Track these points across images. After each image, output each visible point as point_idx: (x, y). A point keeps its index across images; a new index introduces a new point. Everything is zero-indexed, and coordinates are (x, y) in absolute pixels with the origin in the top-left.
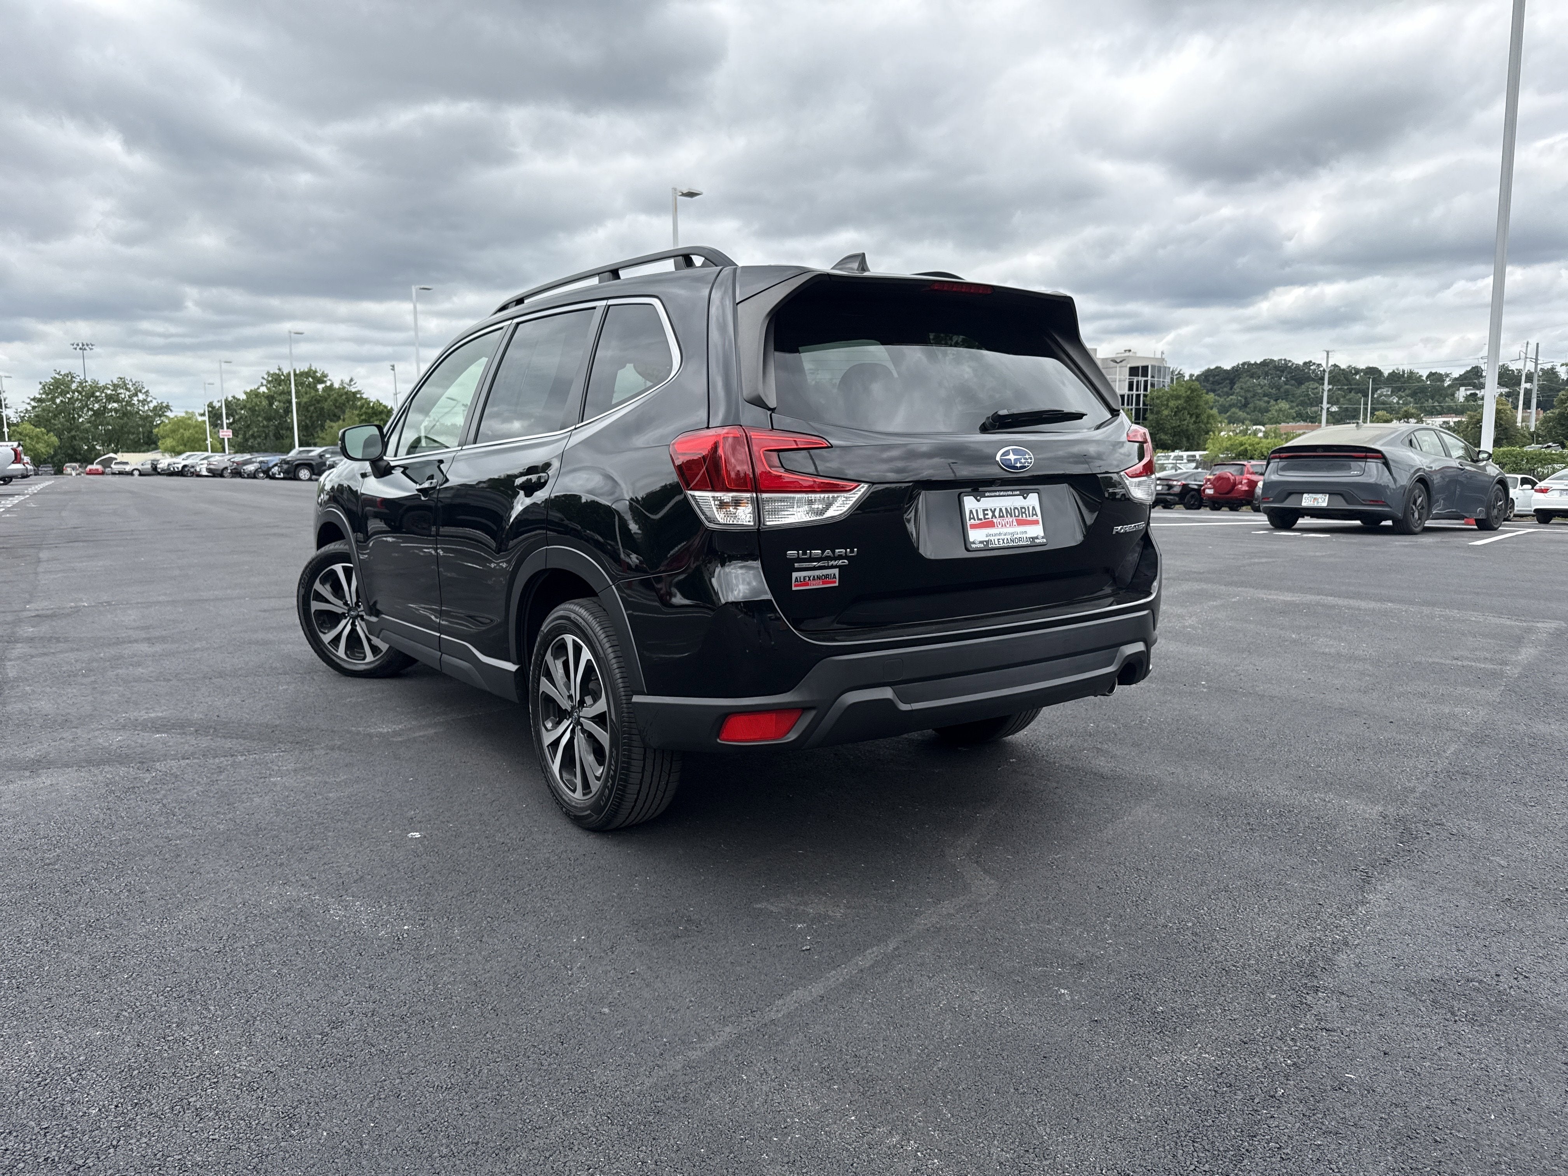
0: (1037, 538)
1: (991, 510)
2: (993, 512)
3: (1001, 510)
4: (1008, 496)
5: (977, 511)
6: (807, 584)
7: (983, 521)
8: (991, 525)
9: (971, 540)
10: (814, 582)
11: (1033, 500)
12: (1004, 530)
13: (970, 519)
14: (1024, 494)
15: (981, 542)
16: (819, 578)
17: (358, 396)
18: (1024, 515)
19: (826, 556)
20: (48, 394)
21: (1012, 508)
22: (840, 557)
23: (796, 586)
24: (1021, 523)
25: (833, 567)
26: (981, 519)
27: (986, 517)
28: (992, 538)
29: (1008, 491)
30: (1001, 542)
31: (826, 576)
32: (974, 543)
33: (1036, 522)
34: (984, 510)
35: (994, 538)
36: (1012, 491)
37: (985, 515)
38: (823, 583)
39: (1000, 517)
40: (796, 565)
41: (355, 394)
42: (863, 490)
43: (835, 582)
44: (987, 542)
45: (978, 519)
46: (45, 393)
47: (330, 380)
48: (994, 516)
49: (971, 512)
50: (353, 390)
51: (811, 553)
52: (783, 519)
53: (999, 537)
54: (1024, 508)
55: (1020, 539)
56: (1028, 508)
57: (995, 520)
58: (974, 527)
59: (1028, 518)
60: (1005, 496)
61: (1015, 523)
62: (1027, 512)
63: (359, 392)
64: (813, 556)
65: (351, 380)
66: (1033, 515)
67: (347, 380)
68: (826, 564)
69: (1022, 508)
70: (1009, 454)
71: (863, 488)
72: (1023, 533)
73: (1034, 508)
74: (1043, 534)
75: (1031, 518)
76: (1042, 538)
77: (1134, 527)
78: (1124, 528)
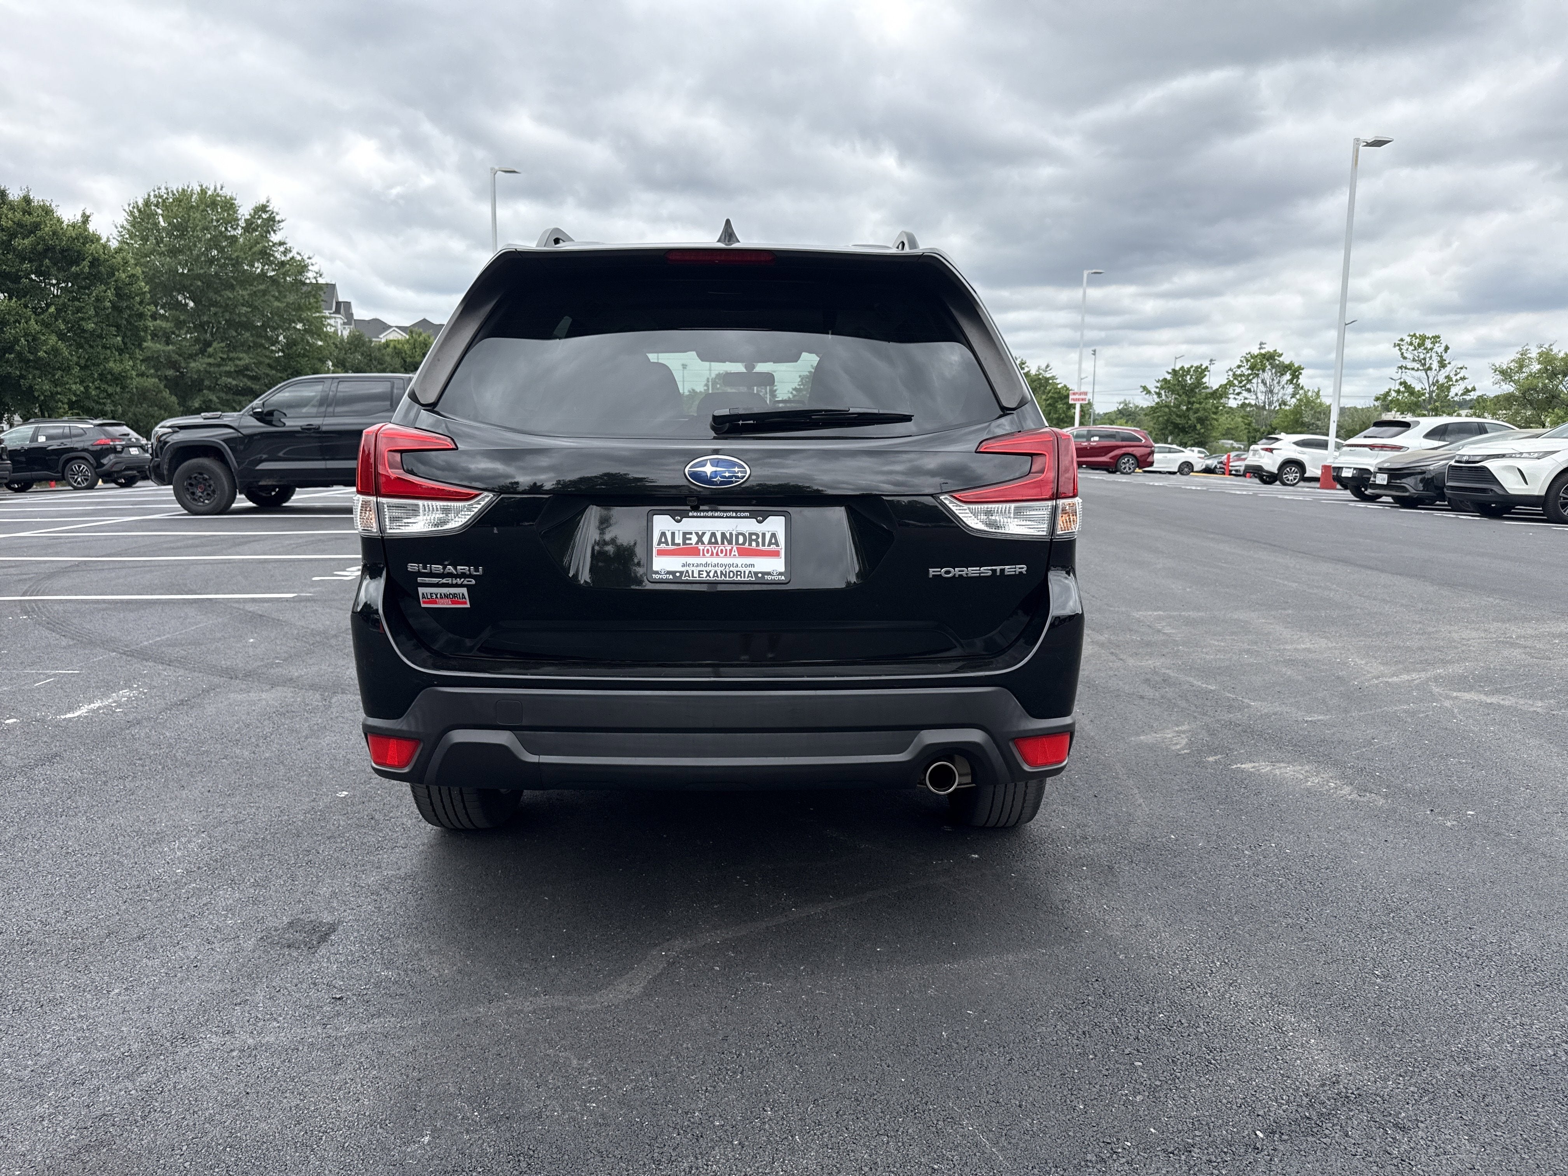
0: (769, 574)
1: (697, 534)
4: (727, 517)
5: (673, 534)
6: (436, 603)
7: (682, 546)
8: (695, 552)
9: (655, 568)
10: (442, 601)
11: (775, 525)
12: (715, 560)
13: (660, 543)
14: (761, 517)
15: (669, 573)
16: (447, 596)
17: (1050, 381)
18: (754, 544)
19: (448, 573)
20: (804, 386)
21: (734, 533)
22: (463, 575)
23: (424, 602)
24: (743, 553)
25: (461, 586)
26: (679, 544)
27: (688, 542)
28: (690, 569)
29: (730, 511)
30: (705, 574)
31: (455, 595)
32: (657, 573)
33: (776, 554)
34: (685, 534)
35: (693, 568)
36: (736, 511)
37: (685, 539)
38: (453, 603)
39: (710, 543)
40: (420, 580)
41: (1047, 379)
42: (487, 500)
43: (465, 603)
44: (681, 573)
45: (673, 543)
46: (802, 384)
47: (1027, 367)
50: (1048, 376)
51: (431, 567)
52: (403, 528)
53: (701, 568)
54: (757, 535)
55: (740, 572)
56: (764, 535)
57: (701, 547)
58: (661, 553)
59: (759, 548)
60: (722, 517)
61: (735, 553)
62: (760, 540)
63: (1053, 378)
64: (433, 571)
65: (1048, 366)
66: (770, 544)
67: (1043, 367)
68: (450, 582)
69: (751, 534)
70: (704, 466)
71: (486, 498)
72: (746, 566)
74: (783, 569)
75: (766, 548)
76: (780, 574)
77: (986, 571)
78: (957, 571)
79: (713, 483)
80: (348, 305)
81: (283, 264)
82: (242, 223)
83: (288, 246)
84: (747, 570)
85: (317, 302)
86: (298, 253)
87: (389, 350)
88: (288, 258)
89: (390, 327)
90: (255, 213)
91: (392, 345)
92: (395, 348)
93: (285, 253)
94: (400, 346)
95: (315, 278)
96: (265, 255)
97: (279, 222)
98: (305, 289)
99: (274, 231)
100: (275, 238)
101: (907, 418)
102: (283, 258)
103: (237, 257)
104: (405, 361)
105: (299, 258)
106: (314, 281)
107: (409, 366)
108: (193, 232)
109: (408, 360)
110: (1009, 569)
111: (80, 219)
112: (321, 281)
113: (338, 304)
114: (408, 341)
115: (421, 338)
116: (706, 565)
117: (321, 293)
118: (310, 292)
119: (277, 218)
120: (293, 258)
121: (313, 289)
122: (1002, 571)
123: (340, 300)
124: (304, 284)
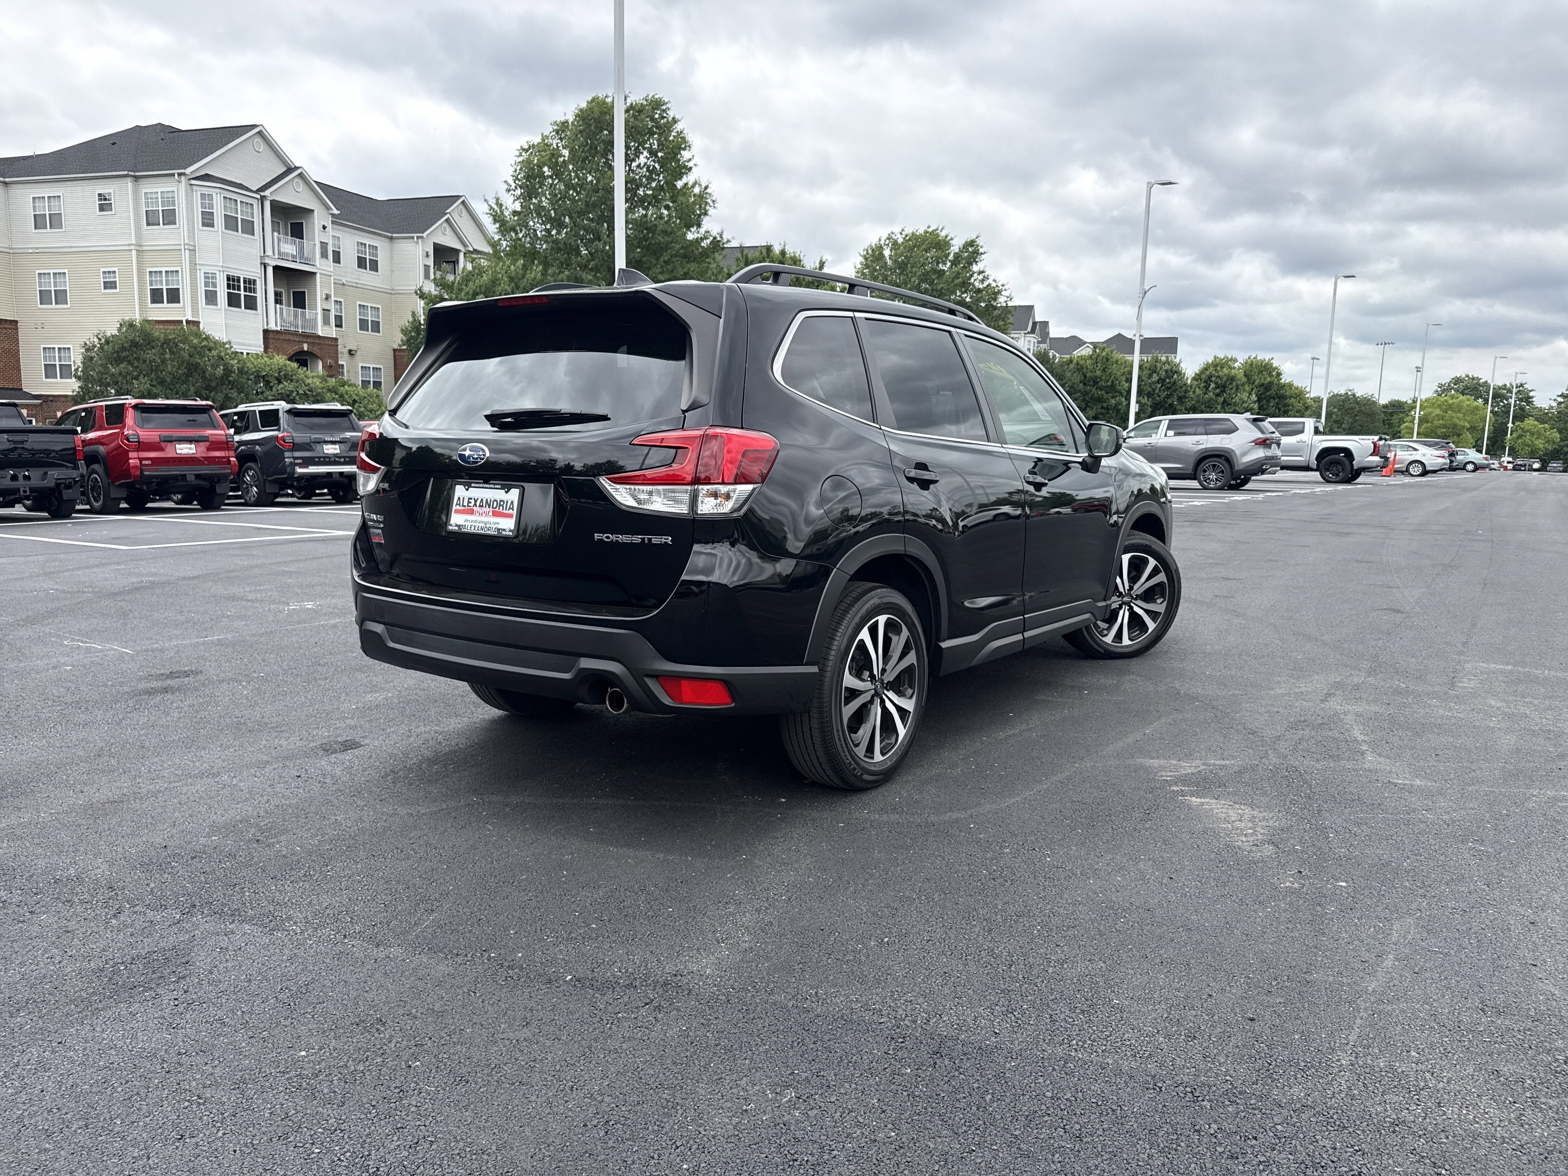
0: (504, 530)
1: (474, 499)
2: (476, 501)
3: (482, 500)
4: (492, 488)
5: (463, 498)
7: (466, 508)
8: (471, 512)
9: (452, 522)
11: (514, 495)
12: (479, 519)
13: (456, 504)
14: (507, 489)
15: (456, 525)
18: (501, 508)
21: (493, 500)
24: (495, 514)
26: (465, 506)
27: (469, 504)
28: (467, 524)
29: (493, 484)
30: (474, 528)
32: (451, 525)
33: (511, 516)
34: (469, 499)
35: (470, 524)
36: (495, 484)
37: (469, 502)
39: (480, 506)
44: (463, 526)
45: (463, 506)
48: (475, 505)
49: (459, 498)
53: (473, 524)
54: (504, 502)
55: (491, 528)
56: (507, 502)
57: (475, 508)
58: (457, 511)
59: (504, 511)
60: (488, 488)
61: (491, 514)
62: (505, 505)
66: (510, 508)
69: (501, 501)
70: (466, 450)
72: (495, 524)
73: (512, 502)
74: (512, 528)
75: (507, 512)
76: (510, 531)
77: (637, 539)
78: (613, 537)
79: (469, 463)
80: (1045, 324)
81: (979, 291)
82: (951, 257)
83: (986, 274)
84: (494, 526)
85: (1005, 325)
86: (994, 281)
87: (1072, 366)
88: (985, 285)
89: (1086, 343)
90: (964, 248)
91: (1075, 361)
92: (1078, 364)
93: (982, 281)
94: (1082, 362)
95: (1006, 302)
96: (965, 285)
97: (981, 254)
98: (996, 312)
99: (976, 262)
100: (975, 268)
101: (604, 418)
102: (981, 286)
103: (942, 288)
104: (1085, 377)
105: (994, 284)
106: (1004, 305)
107: (1089, 381)
108: (912, 267)
109: (1089, 375)
110: (656, 540)
111: (818, 265)
112: (1010, 304)
113: (1035, 324)
114: (1091, 357)
115: (1104, 353)
116: (476, 521)
117: (1009, 316)
118: (1000, 315)
119: (981, 250)
120: (989, 285)
121: (1002, 312)
122: (650, 540)
123: (1037, 320)
124: (995, 308)
